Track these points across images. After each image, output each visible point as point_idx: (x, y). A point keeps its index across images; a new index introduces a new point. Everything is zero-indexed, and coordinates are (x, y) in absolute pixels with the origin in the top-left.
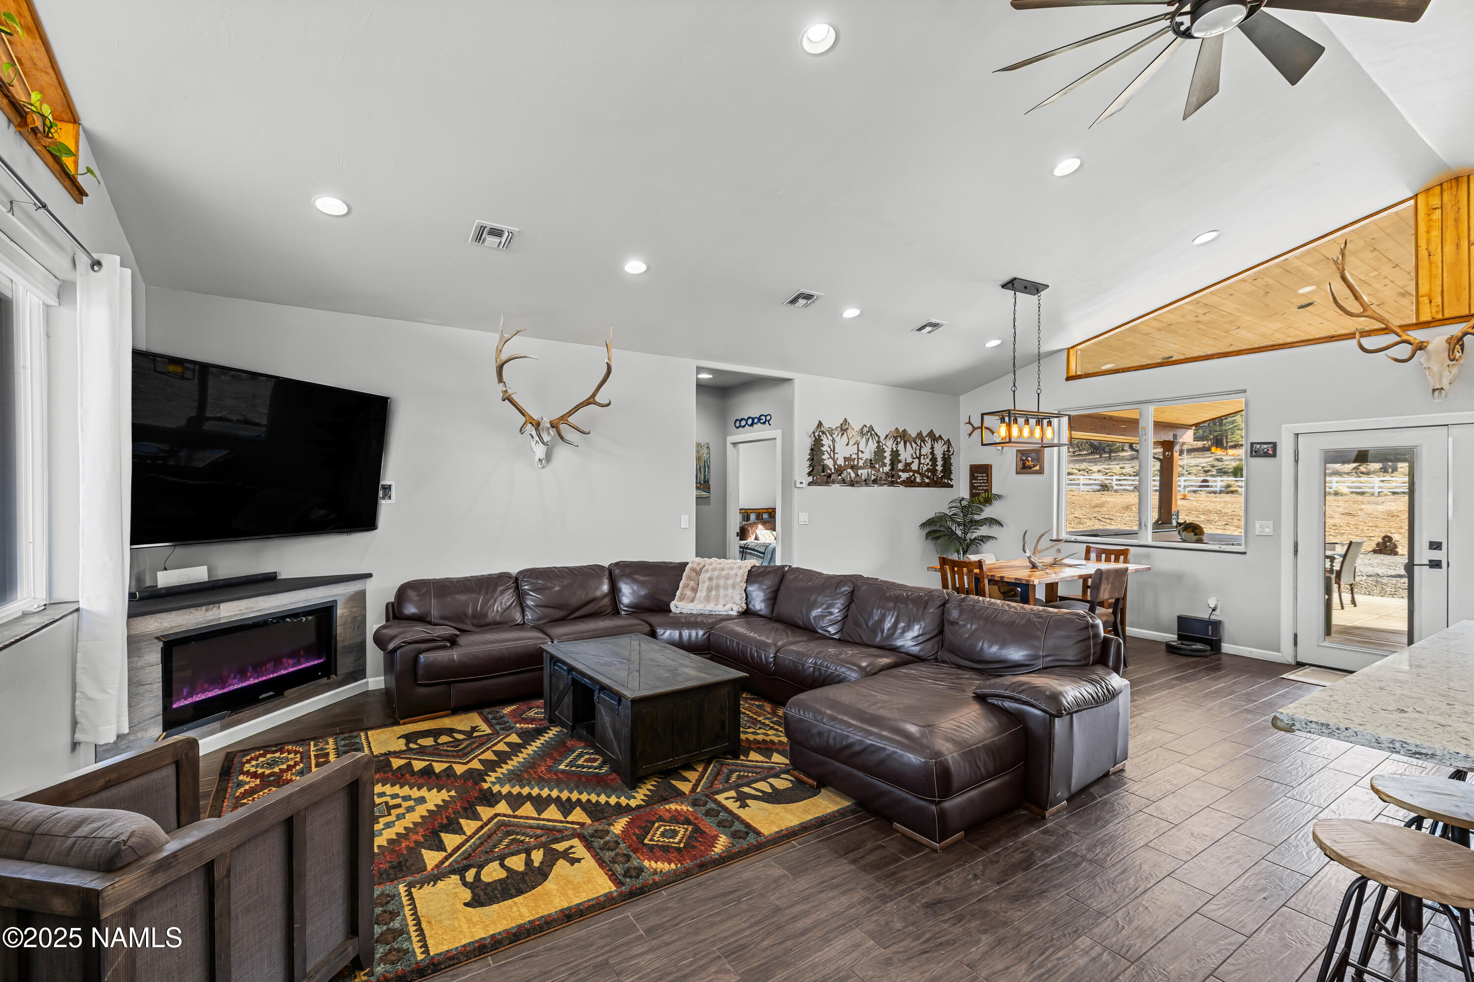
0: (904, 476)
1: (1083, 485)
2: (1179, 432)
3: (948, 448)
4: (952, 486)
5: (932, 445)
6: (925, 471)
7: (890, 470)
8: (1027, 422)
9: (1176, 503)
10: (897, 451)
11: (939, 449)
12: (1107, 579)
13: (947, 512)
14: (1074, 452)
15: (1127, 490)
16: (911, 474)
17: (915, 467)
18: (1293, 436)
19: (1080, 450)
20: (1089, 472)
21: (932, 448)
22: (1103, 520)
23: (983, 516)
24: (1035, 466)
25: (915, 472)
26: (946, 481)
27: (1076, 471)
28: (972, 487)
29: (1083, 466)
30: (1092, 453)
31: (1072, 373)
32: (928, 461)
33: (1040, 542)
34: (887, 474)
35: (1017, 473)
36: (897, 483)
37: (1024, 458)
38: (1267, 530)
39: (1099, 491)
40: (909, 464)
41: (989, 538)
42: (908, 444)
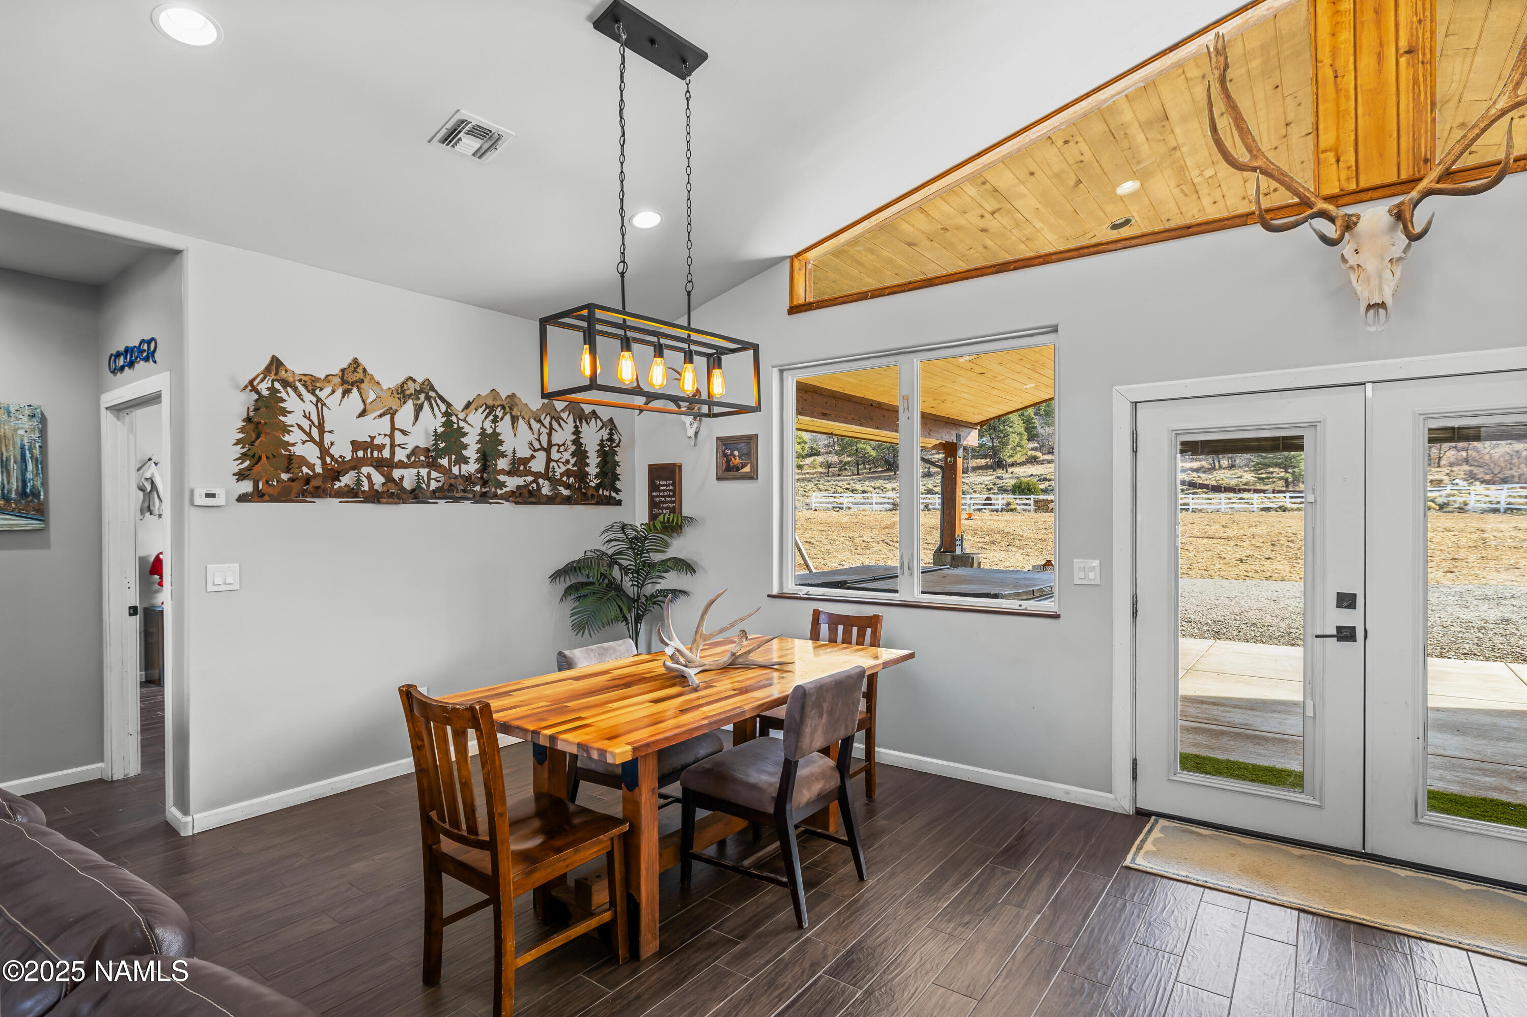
0: (512, 483)
3: (611, 434)
4: (619, 503)
5: (576, 427)
6: (562, 475)
7: (478, 471)
10: (495, 434)
11: (592, 436)
13: (603, 548)
16: (530, 479)
17: (538, 465)
21: (577, 432)
23: (670, 553)
25: (537, 475)
26: (606, 493)
28: (653, 503)
31: (798, 300)
32: (567, 456)
34: (468, 479)
35: (719, 478)
36: (495, 496)
40: (525, 461)
42: (521, 423)
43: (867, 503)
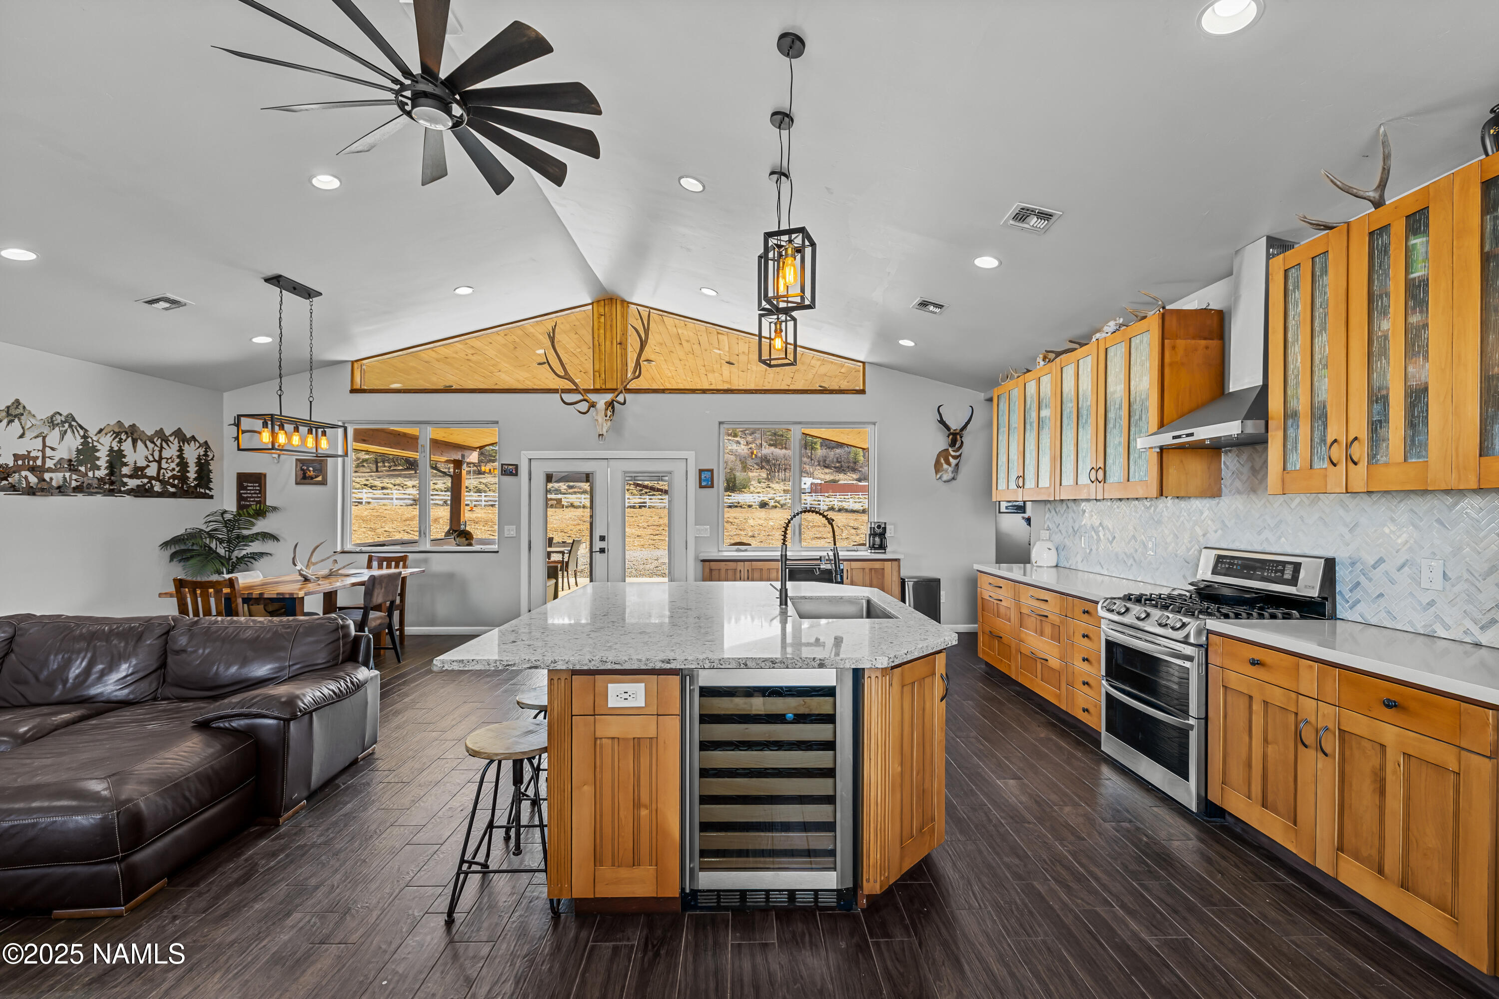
0: (133, 483)
1: (397, 499)
2: (466, 453)
3: (206, 451)
4: (211, 497)
5: (180, 447)
6: (169, 478)
7: (107, 475)
8: (296, 429)
9: (464, 516)
10: (120, 451)
11: (192, 453)
12: (380, 584)
13: (203, 527)
14: (390, 467)
15: (438, 504)
16: (145, 481)
17: (152, 471)
18: (527, 460)
19: (395, 465)
20: (403, 486)
21: (181, 450)
22: (412, 532)
23: (255, 530)
24: (316, 477)
25: (151, 478)
26: (202, 491)
27: (391, 486)
28: (240, 498)
29: (398, 481)
30: (408, 469)
31: (357, 386)
32: (173, 465)
33: (315, 554)
34: (101, 480)
35: (297, 483)
36: (120, 491)
37: (305, 468)
38: (512, 533)
39: (411, 505)
40: (142, 469)
41: (262, 554)
42: (139, 443)
43: (388, 499)
